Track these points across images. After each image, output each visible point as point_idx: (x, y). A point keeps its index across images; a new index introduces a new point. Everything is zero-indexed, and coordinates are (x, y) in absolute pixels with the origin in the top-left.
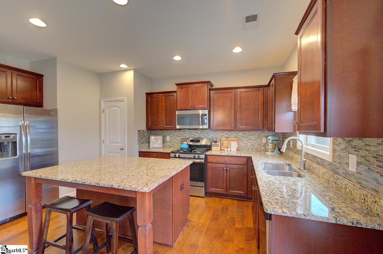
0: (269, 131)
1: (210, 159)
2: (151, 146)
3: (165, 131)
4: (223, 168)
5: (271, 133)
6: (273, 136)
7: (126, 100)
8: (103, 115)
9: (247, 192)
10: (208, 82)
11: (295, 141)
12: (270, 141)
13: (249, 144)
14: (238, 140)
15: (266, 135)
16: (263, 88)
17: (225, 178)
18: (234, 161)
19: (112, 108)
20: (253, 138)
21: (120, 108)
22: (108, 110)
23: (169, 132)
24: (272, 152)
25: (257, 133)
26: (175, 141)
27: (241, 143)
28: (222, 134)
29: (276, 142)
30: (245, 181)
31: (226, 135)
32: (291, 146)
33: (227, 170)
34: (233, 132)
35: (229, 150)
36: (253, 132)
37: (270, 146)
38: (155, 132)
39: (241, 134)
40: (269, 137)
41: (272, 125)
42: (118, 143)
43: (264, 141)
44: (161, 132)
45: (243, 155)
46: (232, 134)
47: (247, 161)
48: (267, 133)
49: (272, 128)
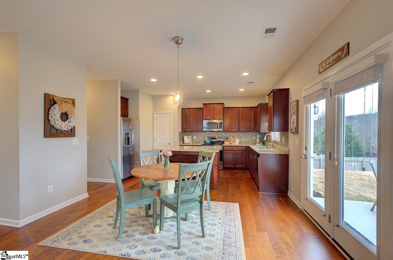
0: (257, 132)
1: (225, 148)
2: (185, 142)
3: (193, 133)
4: (232, 153)
5: (259, 133)
6: (260, 135)
7: (172, 114)
8: (155, 122)
9: (246, 166)
10: (223, 104)
11: (269, 136)
12: (258, 138)
13: (246, 140)
14: (240, 138)
15: (255, 134)
16: (254, 108)
17: (234, 159)
18: (239, 149)
19: (161, 118)
20: (248, 136)
21: (168, 118)
22: (158, 119)
23: (195, 133)
24: (259, 144)
25: (251, 133)
26: (199, 139)
27: (241, 140)
28: (230, 134)
29: (261, 138)
30: (245, 160)
31: (232, 135)
32: (269, 140)
33: (235, 154)
34: (237, 133)
35: (235, 143)
36: (248, 133)
37: (258, 140)
38: (185, 133)
39: (241, 134)
40: (258, 136)
41: (259, 129)
42: (166, 140)
43: (254, 138)
44: (189, 133)
45: (244, 145)
46: (236, 134)
47: (246, 148)
48: (256, 133)
49: (259, 130)
